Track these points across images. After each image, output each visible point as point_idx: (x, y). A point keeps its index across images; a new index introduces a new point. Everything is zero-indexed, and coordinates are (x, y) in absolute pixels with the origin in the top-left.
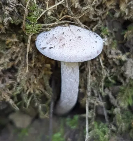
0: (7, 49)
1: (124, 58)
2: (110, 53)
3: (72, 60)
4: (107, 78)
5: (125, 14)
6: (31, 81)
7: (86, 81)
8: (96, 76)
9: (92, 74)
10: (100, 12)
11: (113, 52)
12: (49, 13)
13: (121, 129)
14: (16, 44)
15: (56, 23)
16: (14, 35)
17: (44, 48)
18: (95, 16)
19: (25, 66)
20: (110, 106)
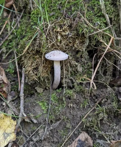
0: (35, 60)
1: (77, 64)
2: (72, 62)
3: (58, 60)
4: (71, 71)
5: (76, 48)
6: (44, 72)
7: (63, 73)
8: (67, 71)
9: (65, 70)
10: (67, 47)
11: (73, 62)
12: (49, 47)
13: (77, 90)
14: (38, 58)
15: (52, 50)
16: (37, 55)
17: (48, 57)
18: (66, 48)
19: (41, 66)
20: (73, 83)
